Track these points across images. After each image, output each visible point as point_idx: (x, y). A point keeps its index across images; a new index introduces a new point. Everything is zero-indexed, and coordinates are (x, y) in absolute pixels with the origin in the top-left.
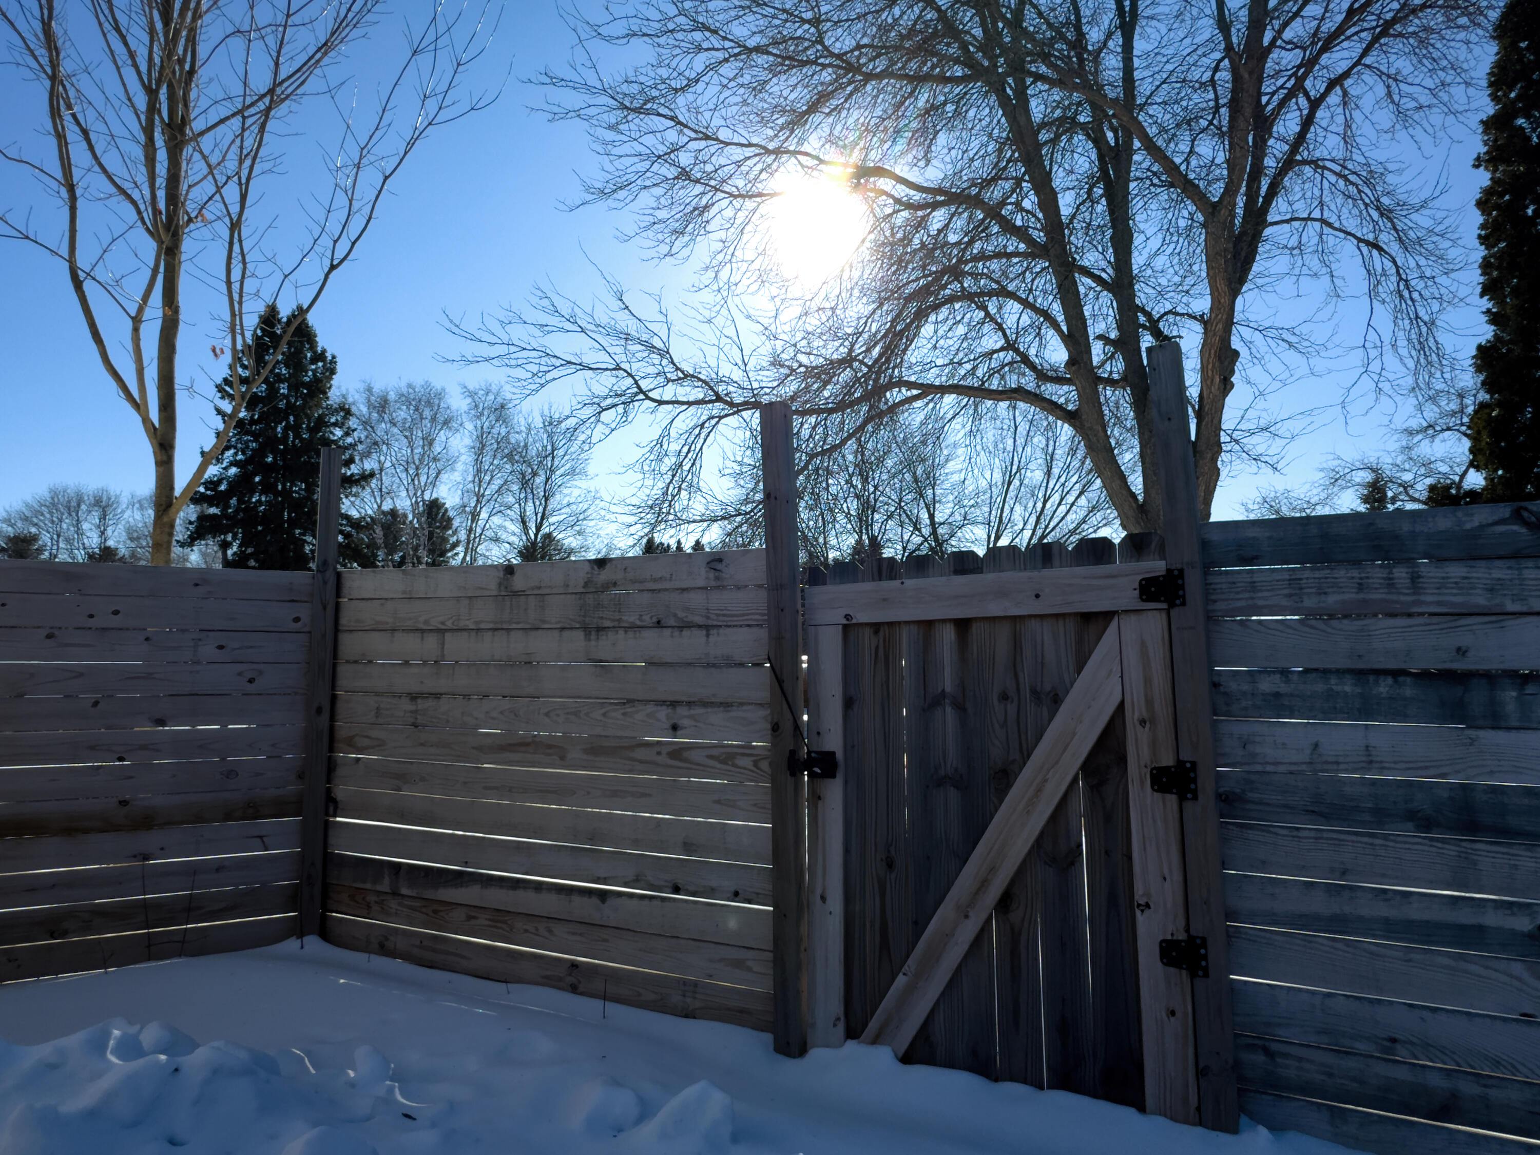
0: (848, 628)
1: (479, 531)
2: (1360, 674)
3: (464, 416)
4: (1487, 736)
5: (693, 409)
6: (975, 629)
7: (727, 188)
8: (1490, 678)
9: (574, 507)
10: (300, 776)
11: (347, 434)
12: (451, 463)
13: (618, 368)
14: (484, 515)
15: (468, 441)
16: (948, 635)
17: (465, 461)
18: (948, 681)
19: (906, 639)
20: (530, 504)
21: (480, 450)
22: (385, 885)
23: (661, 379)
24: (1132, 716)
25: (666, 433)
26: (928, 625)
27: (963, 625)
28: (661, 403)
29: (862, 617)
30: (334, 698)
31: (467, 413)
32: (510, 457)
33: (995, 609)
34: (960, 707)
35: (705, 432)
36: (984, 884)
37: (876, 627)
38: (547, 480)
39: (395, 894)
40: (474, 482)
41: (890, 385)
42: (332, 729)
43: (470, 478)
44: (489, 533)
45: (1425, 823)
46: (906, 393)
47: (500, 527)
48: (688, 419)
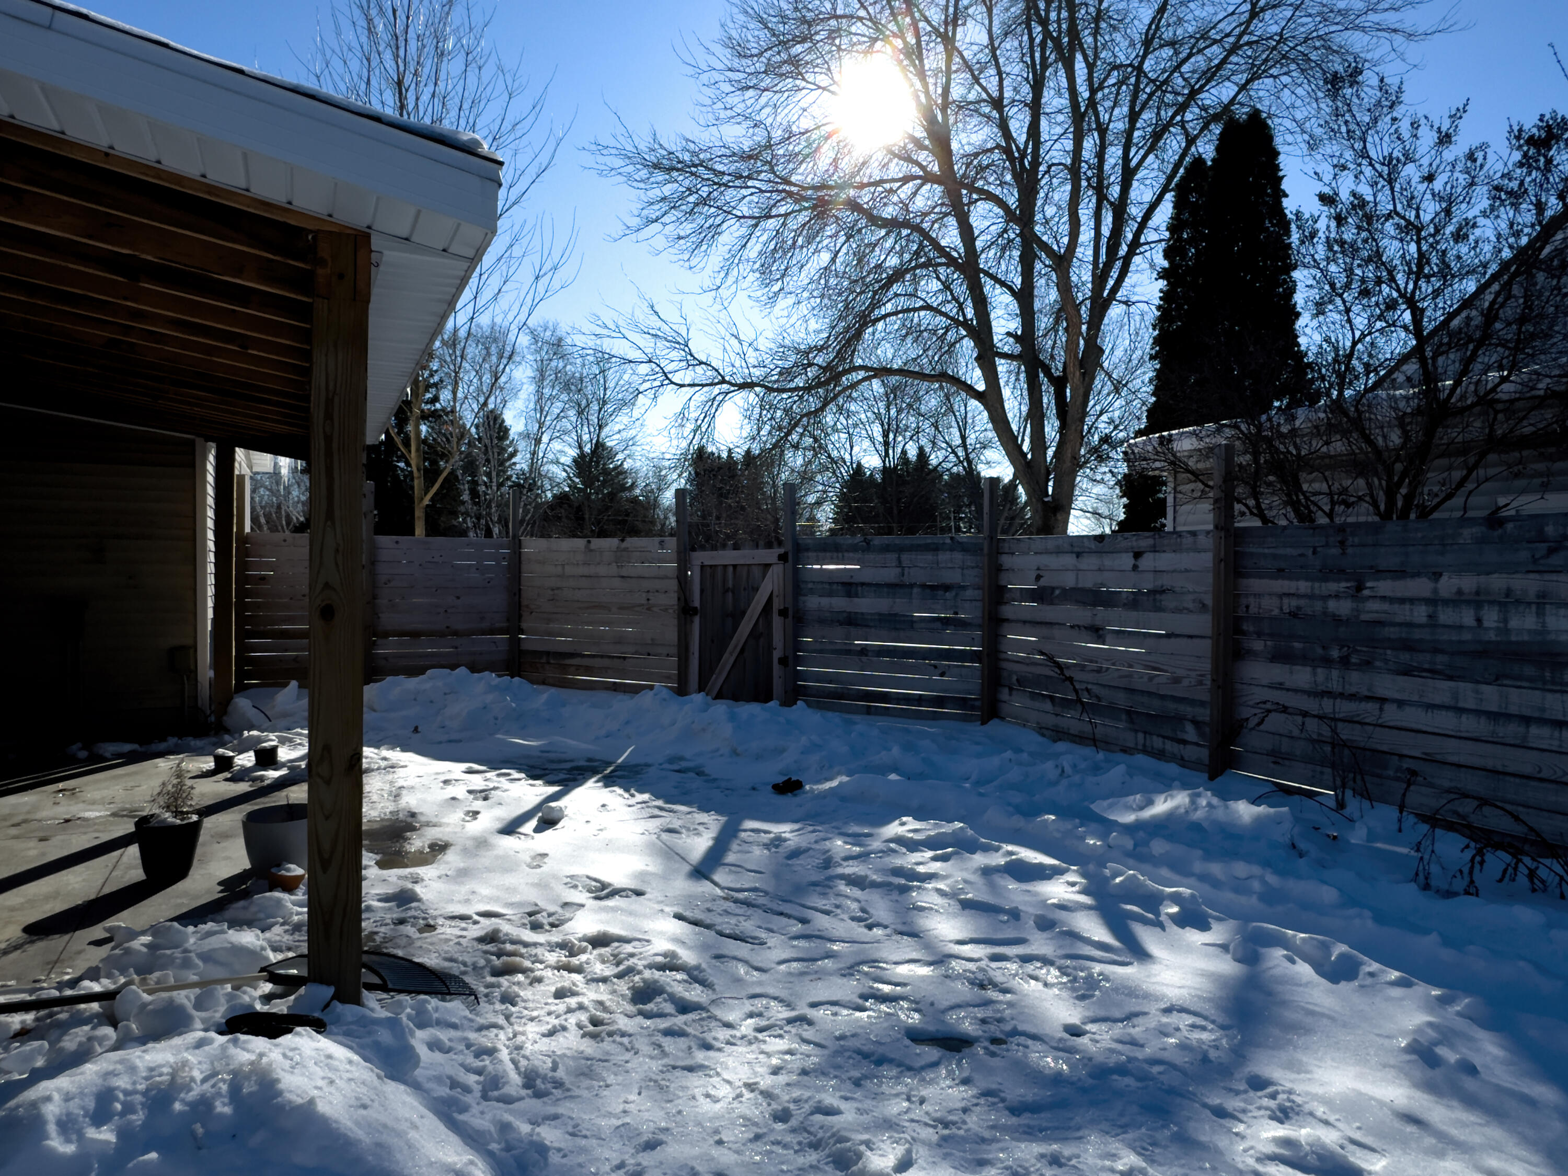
0: (703, 567)
1: (541, 455)
2: (830, 583)
3: (525, 351)
4: (856, 600)
5: (706, 389)
6: (739, 568)
7: (734, 212)
8: (857, 584)
9: (624, 434)
10: (508, 620)
11: (431, 375)
12: (516, 393)
13: (650, 361)
14: (545, 439)
15: (530, 373)
16: (731, 569)
17: (528, 390)
18: (730, 584)
19: (720, 569)
20: (586, 429)
21: (540, 378)
22: (544, 660)
23: (684, 363)
24: (775, 594)
25: (686, 407)
26: (725, 566)
27: (735, 566)
28: (682, 386)
29: (706, 563)
30: (520, 590)
31: (528, 348)
32: (567, 387)
33: (742, 562)
34: (733, 593)
35: (716, 403)
36: (736, 647)
37: (711, 566)
38: (600, 410)
39: (548, 663)
40: (535, 410)
41: (846, 372)
42: (520, 602)
43: (532, 406)
44: (551, 456)
45: (841, 624)
46: (861, 374)
47: (561, 452)
48: (702, 395)
